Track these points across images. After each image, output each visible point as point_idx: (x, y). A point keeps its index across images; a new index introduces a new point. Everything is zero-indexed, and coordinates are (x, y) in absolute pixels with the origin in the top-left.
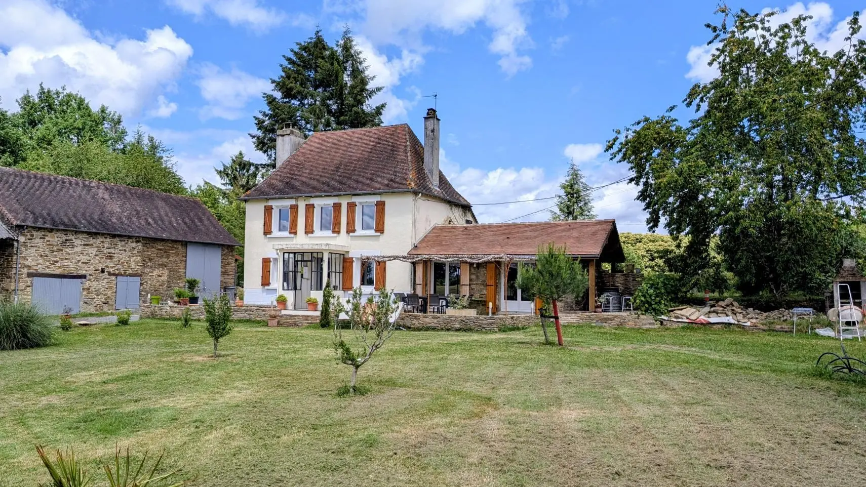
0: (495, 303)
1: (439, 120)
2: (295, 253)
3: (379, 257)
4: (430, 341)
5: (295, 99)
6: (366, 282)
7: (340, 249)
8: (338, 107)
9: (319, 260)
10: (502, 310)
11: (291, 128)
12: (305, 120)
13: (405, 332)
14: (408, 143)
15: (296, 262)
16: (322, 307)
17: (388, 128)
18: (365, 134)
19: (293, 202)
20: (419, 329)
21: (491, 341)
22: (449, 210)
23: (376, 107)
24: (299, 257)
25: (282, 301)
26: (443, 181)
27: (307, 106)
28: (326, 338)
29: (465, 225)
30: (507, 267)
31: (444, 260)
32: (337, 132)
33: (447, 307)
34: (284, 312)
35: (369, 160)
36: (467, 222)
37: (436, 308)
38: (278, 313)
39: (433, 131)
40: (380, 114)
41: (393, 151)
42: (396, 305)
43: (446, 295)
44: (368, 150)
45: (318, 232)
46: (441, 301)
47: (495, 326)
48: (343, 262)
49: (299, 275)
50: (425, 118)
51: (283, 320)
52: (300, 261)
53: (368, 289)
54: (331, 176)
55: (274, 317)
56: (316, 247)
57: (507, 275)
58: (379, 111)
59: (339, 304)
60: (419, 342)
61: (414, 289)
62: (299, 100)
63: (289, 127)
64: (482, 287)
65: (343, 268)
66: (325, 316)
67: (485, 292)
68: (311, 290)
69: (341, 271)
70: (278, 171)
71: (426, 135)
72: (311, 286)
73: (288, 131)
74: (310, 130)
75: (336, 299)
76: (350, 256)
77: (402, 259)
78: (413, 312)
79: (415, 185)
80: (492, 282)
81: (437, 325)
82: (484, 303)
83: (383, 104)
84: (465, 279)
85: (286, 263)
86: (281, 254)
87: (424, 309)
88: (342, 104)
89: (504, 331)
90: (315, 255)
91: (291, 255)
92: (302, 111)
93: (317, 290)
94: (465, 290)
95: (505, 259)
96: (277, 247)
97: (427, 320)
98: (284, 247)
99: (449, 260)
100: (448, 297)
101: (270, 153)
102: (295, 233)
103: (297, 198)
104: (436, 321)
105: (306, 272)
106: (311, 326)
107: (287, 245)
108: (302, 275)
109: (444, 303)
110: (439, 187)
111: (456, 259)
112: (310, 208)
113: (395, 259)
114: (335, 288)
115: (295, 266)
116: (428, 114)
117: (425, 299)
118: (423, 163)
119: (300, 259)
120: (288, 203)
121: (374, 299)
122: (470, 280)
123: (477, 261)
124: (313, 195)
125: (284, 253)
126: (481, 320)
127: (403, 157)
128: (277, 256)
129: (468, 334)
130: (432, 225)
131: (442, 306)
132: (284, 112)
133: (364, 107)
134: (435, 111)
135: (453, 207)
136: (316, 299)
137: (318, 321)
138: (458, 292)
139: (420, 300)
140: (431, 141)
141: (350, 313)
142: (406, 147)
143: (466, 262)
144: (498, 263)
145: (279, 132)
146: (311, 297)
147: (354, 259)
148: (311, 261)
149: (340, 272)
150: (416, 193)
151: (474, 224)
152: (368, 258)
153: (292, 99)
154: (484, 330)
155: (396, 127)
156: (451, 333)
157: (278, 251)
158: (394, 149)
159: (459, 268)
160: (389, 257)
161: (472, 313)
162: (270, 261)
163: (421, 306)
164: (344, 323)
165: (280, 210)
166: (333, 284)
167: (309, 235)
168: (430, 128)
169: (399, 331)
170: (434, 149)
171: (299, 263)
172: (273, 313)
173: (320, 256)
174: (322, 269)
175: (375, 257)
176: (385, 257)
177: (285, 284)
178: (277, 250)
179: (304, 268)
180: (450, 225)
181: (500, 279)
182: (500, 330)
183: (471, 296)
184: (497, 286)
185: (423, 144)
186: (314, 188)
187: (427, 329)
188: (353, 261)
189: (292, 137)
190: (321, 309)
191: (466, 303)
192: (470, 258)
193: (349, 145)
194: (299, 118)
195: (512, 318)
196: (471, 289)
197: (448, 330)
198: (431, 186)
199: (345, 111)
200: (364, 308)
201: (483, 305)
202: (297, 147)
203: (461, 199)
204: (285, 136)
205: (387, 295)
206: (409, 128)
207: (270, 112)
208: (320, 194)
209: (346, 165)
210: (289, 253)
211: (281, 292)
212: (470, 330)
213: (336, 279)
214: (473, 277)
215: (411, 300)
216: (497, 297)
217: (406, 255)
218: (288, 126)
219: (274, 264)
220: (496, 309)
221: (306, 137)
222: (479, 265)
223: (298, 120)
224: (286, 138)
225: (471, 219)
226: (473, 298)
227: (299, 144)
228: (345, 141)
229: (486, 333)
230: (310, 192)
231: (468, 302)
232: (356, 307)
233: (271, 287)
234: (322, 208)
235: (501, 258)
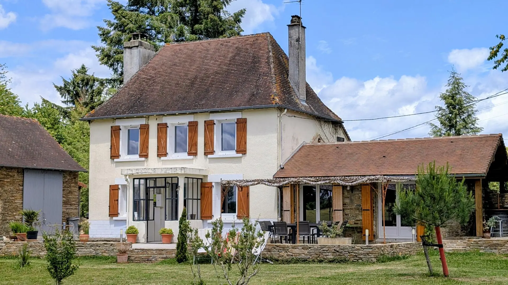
0: (372, 229)
1: (305, 28)
2: (146, 179)
3: (241, 181)
4: (300, 275)
5: (143, 7)
6: (227, 209)
7: (197, 173)
8: (192, 13)
9: (174, 186)
10: (380, 237)
11: (139, 40)
12: (155, 29)
13: (272, 266)
14: (271, 54)
15: (147, 189)
16: (178, 239)
17: (248, 37)
18: (222, 45)
19: (143, 122)
20: (288, 262)
21: (369, 273)
22: (319, 126)
23: (235, 14)
24: (151, 184)
25: (133, 233)
26: (310, 94)
27: (157, 14)
28: (183, 275)
29: (336, 143)
30: (385, 189)
31: (314, 183)
32: (192, 42)
33: (319, 235)
34: (135, 246)
35: (228, 72)
36: (339, 139)
37: (306, 237)
38: (128, 248)
39: (298, 40)
40: (239, 21)
41: (254, 62)
42: (262, 239)
43: (317, 223)
44: (227, 61)
45: (172, 155)
46: (312, 229)
47: (372, 256)
48: (201, 187)
49: (151, 203)
50: (289, 26)
51: (134, 256)
52: (152, 188)
53: (230, 218)
54: (186, 92)
55: (124, 252)
56: (170, 172)
57: (384, 198)
58: (237, 18)
59: (197, 239)
60: (288, 276)
61: (281, 216)
62: (149, 8)
63: (138, 39)
64: (357, 212)
65: (201, 194)
66: (182, 249)
67: (360, 217)
68: (165, 220)
69: (199, 198)
70: (126, 87)
71: (290, 45)
72: (166, 215)
73: (135, 42)
74: (161, 41)
75: (193, 233)
76: (209, 180)
77: (267, 183)
78: (281, 243)
79: (280, 99)
80: (368, 206)
81: (308, 257)
82: (360, 230)
83: (241, 11)
84: (338, 203)
85: (136, 190)
86: (131, 181)
87: (292, 239)
88: (196, 11)
89: (382, 262)
90: (169, 180)
91: (142, 181)
92: (152, 19)
93: (172, 220)
94: (338, 217)
95: (382, 180)
96: (125, 173)
97: (296, 251)
98: (134, 172)
99: (319, 183)
100: (319, 224)
101: (115, 67)
102: (146, 156)
103: (148, 117)
104: (306, 252)
105: (159, 199)
106: (166, 261)
107: (137, 169)
108: (155, 204)
109: (315, 231)
110: (306, 102)
111: (328, 181)
112: (162, 128)
113: (259, 183)
114: (193, 217)
115: (147, 193)
116: (292, 21)
117: (293, 228)
118: (288, 75)
119: (152, 185)
120: (137, 123)
121: (237, 232)
122: (344, 204)
123: (350, 184)
124: (165, 113)
125: (134, 179)
126: (358, 250)
127: (266, 69)
128: (126, 183)
129: (343, 266)
130: (300, 143)
131: (313, 235)
132: (131, 21)
133: (222, 14)
134: (299, 18)
135: (322, 123)
136: (171, 230)
137: (174, 255)
138: (330, 218)
139: (289, 228)
140: (296, 51)
141: (210, 249)
142: (268, 58)
143: (338, 185)
144: (374, 185)
145: (126, 44)
146: (166, 227)
147: (213, 184)
148: (165, 187)
149: (197, 199)
150: (280, 109)
151: (346, 142)
152: (229, 182)
153: (140, 7)
154: (360, 261)
155: (256, 37)
156: (323, 265)
157: (128, 177)
158: (256, 60)
159: (331, 191)
160: (253, 181)
161: (347, 242)
162: (119, 189)
163: (290, 235)
164: (204, 257)
165: (129, 130)
166: (190, 213)
167: (162, 158)
168: (295, 37)
169: (264, 265)
170: (300, 59)
171: (152, 189)
172: (122, 247)
173: (175, 181)
174: (177, 196)
175: (237, 181)
176: (248, 182)
177: (136, 214)
178: (126, 176)
179: (157, 195)
180: (319, 144)
181: (376, 203)
182: (378, 261)
183: (345, 223)
184: (373, 210)
185: (288, 55)
186: (167, 105)
187: (297, 261)
188: (212, 187)
189: (141, 49)
190: (177, 241)
191: (339, 231)
192: (343, 180)
193: (205, 57)
194: (148, 27)
195: (392, 246)
196: (345, 215)
197: (321, 261)
198: (298, 101)
199: (201, 19)
200: (226, 242)
201: (358, 232)
202: (146, 60)
203: (331, 114)
204: (133, 48)
205: (251, 228)
206: (271, 37)
207: (116, 21)
208: (174, 112)
209: (202, 79)
210: (140, 179)
211: (131, 223)
212: (344, 261)
213: (194, 207)
214: (347, 201)
215: (279, 230)
216: (374, 222)
217: (272, 178)
218: (135, 37)
219: (123, 191)
220: (373, 237)
221: (156, 48)
222: (353, 188)
223: (147, 29)
224: (135, 51)
225: (342, 136)
226: (348, 225)
227: (148, 57)
228: (200, 52)
229: (363, 264)
230: (163, 110)
231: (342, 230)
232: (216, 243)
233: (120, 217)
234: (176, 127)
235: (377, 180)
